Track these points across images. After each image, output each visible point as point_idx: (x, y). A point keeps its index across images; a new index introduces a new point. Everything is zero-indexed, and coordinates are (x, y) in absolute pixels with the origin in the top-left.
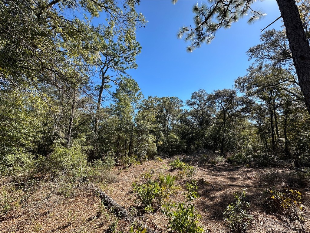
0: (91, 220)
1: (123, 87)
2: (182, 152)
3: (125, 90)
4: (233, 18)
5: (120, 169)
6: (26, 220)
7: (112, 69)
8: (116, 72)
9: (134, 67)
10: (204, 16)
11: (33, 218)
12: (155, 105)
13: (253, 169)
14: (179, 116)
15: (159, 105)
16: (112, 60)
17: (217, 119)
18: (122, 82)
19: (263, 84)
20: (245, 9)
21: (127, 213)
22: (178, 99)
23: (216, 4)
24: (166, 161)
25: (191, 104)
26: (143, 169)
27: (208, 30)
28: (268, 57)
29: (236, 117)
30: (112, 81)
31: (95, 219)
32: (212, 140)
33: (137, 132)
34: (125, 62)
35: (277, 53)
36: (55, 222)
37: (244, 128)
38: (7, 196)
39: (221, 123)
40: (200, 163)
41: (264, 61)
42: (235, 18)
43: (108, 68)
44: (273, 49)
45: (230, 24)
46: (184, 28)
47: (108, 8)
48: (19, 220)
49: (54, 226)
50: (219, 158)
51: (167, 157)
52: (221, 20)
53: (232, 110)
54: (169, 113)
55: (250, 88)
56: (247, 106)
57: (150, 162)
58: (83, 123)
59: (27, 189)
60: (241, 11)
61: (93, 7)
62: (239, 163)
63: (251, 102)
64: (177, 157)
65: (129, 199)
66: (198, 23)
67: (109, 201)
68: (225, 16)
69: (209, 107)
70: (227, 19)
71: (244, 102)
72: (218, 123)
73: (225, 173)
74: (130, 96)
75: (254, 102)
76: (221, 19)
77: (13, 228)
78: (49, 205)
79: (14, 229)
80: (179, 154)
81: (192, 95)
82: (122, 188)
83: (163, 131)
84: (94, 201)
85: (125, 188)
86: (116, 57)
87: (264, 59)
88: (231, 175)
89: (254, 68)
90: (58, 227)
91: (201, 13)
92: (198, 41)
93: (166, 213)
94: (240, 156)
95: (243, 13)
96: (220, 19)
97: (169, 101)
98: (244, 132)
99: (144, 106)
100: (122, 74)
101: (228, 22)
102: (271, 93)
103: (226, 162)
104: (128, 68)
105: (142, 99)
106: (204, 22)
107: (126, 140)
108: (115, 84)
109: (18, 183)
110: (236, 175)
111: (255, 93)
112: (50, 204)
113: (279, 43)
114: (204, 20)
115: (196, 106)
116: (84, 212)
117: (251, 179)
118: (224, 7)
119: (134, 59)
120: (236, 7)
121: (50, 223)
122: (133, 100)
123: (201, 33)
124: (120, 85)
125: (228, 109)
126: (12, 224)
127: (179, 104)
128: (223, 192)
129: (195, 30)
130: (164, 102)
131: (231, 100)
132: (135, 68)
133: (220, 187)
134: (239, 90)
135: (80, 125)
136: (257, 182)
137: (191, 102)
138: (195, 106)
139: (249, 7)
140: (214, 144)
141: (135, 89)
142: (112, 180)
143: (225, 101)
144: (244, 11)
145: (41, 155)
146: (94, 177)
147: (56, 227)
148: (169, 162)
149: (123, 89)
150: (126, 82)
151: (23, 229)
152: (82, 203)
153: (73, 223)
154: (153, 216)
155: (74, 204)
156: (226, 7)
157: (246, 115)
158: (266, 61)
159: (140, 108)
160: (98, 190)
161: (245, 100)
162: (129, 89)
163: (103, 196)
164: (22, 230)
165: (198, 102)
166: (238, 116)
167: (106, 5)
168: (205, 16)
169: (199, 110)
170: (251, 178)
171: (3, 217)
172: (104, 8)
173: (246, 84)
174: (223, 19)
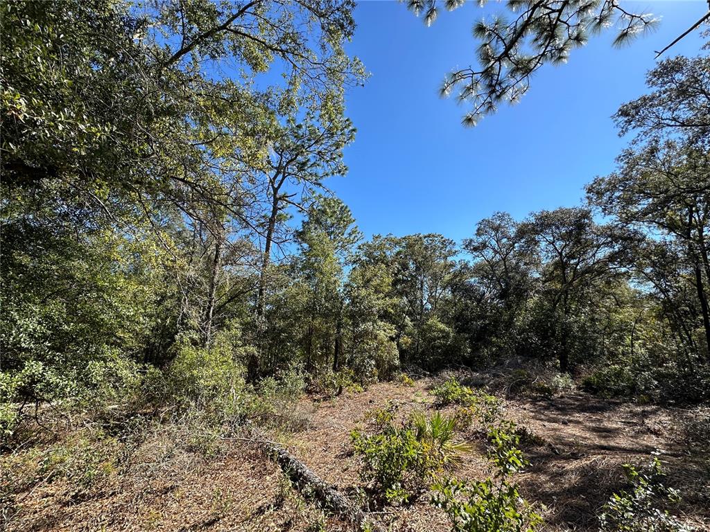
0: (263, 513)
1: (316, 218)
2: (460, 363)
3: (321, 223)
4: (575, 39)
5: (318, 401)
6: (126, 502)
7: (292, 180)
8: (301, 186)
9: (340, 172)
10: (501, 42)
11: (141, 498)
12: (390, 254)
13: (659, 409)
14: (447, 277)
15: (399, 253)
16: (292, 160)
17: (544, 282)
18: (315, 207)
19: (667, 191)
20: (605, 13)
21: (345, 501)
22: (442, 238)
23: (530, 13)
24: (423, 385)
25: (475, 249)
26: (371, 402)
27: (513, 72)
28: (673, 123)
29: (596, 276)
30: (294, 204)
31: (272, 510)
32: (536, 335)
33: (352, 316)
34: (321, 163)
35: (699, 110)
36: (185, 511)
37: (620, 303)
38: (90, 450)
39: (556, 291)
40: (511, 391)
41: (664, 133)
42: (578, 39)
43: (284, 177)
44: (686, 102)
45: (565, 53)
46: (455, 75)
47: (288, 52)
48: (114, 503)
49: (185, 520)
50: (561, 380)
51: (425, 375)
52: (543, 46)
53: (584, 260)
54: (424, 271)
55: (630, 202)
56: (625, 248)
57: (385, 385)
58: (235, 297)
59: (127, 435)
60: (596, 19)
61: (258, 53)
62: (617, 393)
63: (635, 236)
64: (448, 374)
65: (345, 470)
66: (487, 58)
67: (300, 471)
68: (552, 36)
69: (521, 254)
70: (559, 42)
71: (615, 239)
72: (547, 293)
73: (581, 415)
74: (332, 236)
75: (645, 237)
76: (543, 44)
77: (103, 517)
78: (173, 474)
79: (104, 520)
80: (455, 368)
81: (477, 227)
82: (326, 444)
83: (410, 314)
84: (266, 469)
85: (332, 445)
86: (302, 152)
87: (664, 129)
88: (600, 421)
89: (637, 154)
90: (192, 522)
91: (493, 35)
92: (489, 100)
93: (444, 506)
94: (619, 375)
95: (600, 23)
96: (541, 45)
97: (422, 244)
98: (619, 314)
99: (364, 258)
100: (315, 188)
101: (561, 50)
102: (691, 212)
103: (579, 388)
104: (327, 175)
105: (360, 243)
106: (501, 55)
107: (327, 335)
108: (300, 211)
109: (109, 423)
110: (613, 421)
111: (645, 213)
112: (173, 471)
113: (701, 86)
114: (502, 49)
115: (489, 253)
116: (245, 493)
117: (659, 435)
118: (549, 16)
119: (339, 156)
120: (579, 11)
121: (175, 514)
122: (340, 244)
123: (497, 80)
124: (310, 214)
125: (571, 257)
126: (100, 508)
127: (447, 250)
128: (584, 462)
129: (481, 74)
130: (410, 246)
131: (579, 234)
132: (343, 174)
133: (574, 450)
134: (600, 209)
135: (229, 301)
136: (678, 444)
137: (476, 244)
138: (486, 253)
139: (616, 6)
140: (541, 345)
141: (344, 221)
142: (302, 425)
143: (562, 238)
144: (602, 19)
145: (152, 366)
146: (262, 417)
147: (188, 523)
148: (432, 388)
149: (318, 222)
150: (323, 206)
151: (122, 523)
152: (241, 473)
153: (224, 517)
154: (408, 514)
155: (222, 475)
156: (554, 15)
157: (623, 270)
158: (670, 133)
159: (354, 262)
160: (274, 445)
161: (618, 232)
162: (329, 221)
163: (285, 459)
164: (120, 523)
165: (494, 242)
166: (599, 273)
167: (284, 47)
168: (503, 40)
169: (497, 263)
170: (659, 430)
171: (82, 492)
172: (280, 53)
173: (617, 194)
174: (549, 43)
